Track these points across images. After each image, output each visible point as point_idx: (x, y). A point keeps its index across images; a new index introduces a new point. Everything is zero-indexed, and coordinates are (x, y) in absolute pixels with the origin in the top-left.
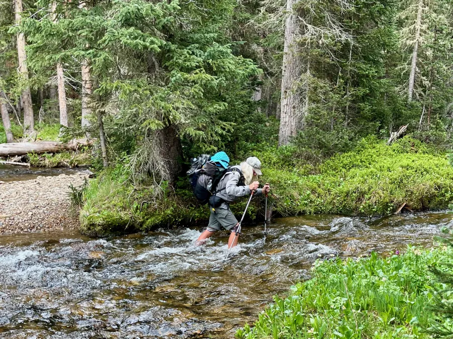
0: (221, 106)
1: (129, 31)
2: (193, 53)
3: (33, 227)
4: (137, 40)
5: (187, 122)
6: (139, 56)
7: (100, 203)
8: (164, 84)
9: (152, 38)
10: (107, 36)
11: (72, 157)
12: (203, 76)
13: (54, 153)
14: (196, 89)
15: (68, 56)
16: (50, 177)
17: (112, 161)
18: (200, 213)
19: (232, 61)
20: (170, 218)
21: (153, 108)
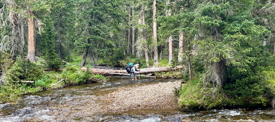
0: (249, 50)
1: (205, 17)
2: (235, 25)
3: (158, 106)
4: (209, 21)
5: (231, 58)
6: (208, 28)
7: (187, 96)
8: (220, 40)
9: (216, 20)
10: (195, 21)
11: (174, 74)
12: (240, 36)
13: (166, 72)
14: (237, 42)
15: (177, 30)
16: (164, 83)
17: (193, 76)
18: (236, 102)
19: (255, 28)
20: (221, 104)
21: (215, 52)
